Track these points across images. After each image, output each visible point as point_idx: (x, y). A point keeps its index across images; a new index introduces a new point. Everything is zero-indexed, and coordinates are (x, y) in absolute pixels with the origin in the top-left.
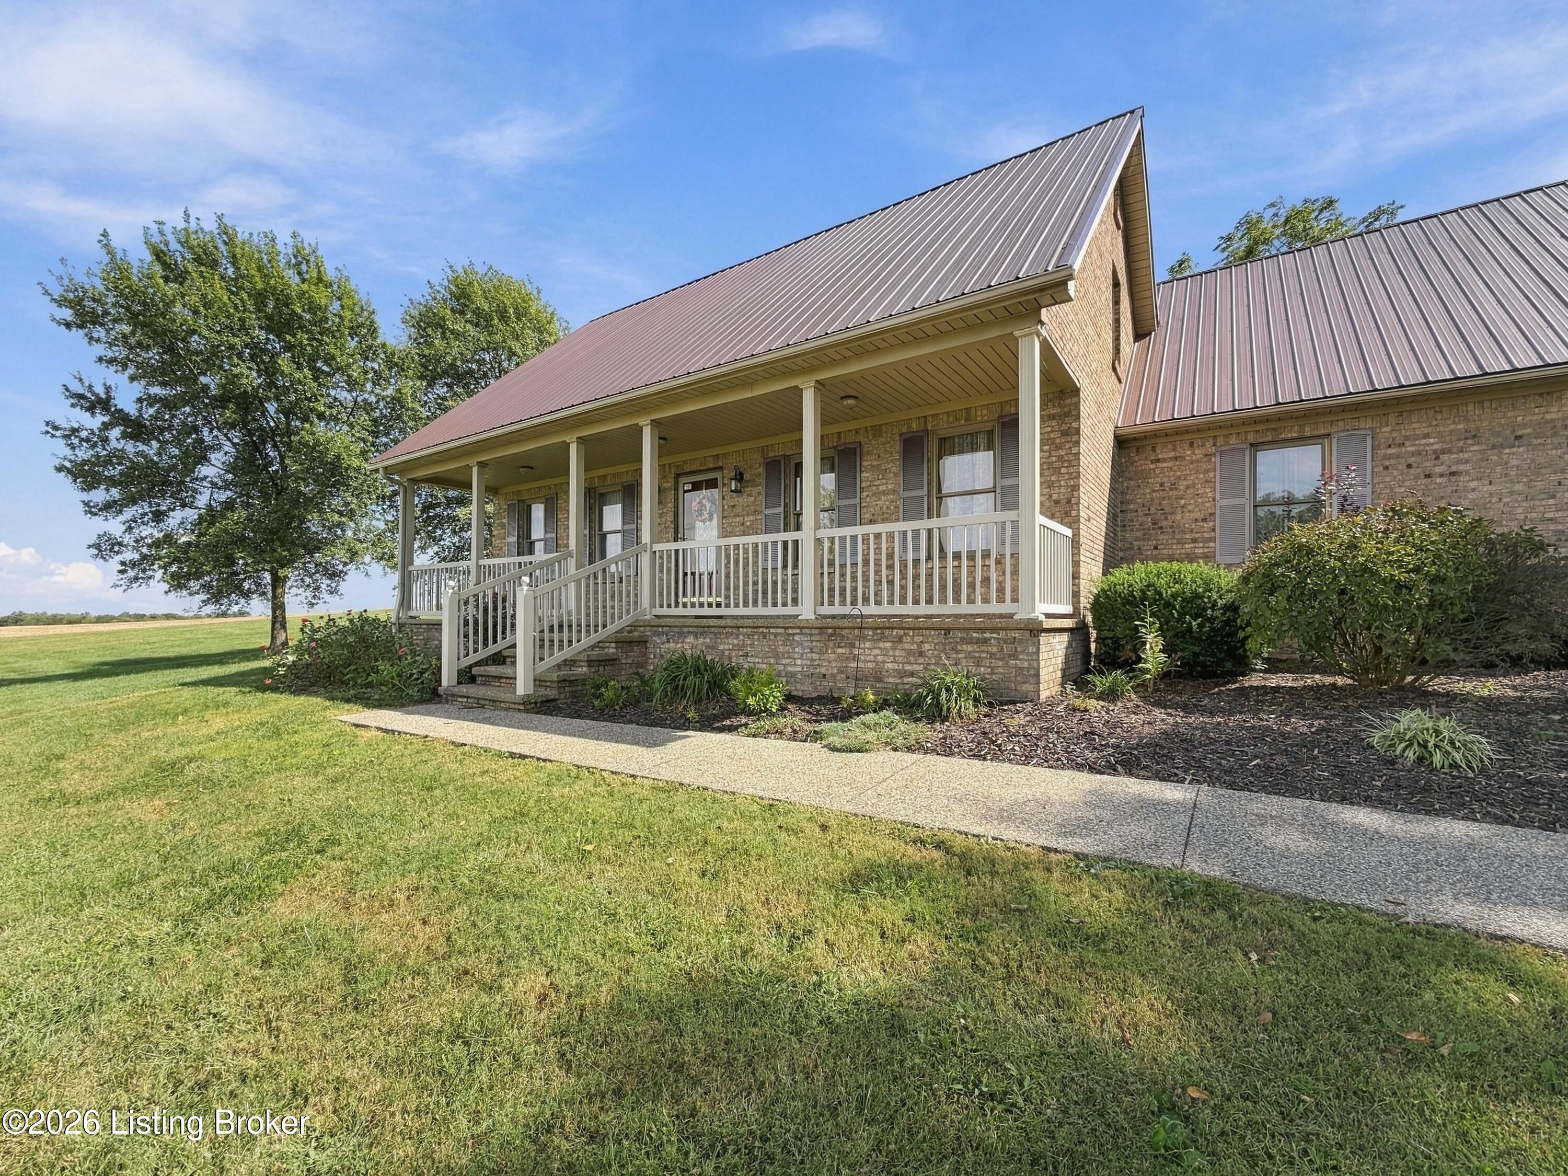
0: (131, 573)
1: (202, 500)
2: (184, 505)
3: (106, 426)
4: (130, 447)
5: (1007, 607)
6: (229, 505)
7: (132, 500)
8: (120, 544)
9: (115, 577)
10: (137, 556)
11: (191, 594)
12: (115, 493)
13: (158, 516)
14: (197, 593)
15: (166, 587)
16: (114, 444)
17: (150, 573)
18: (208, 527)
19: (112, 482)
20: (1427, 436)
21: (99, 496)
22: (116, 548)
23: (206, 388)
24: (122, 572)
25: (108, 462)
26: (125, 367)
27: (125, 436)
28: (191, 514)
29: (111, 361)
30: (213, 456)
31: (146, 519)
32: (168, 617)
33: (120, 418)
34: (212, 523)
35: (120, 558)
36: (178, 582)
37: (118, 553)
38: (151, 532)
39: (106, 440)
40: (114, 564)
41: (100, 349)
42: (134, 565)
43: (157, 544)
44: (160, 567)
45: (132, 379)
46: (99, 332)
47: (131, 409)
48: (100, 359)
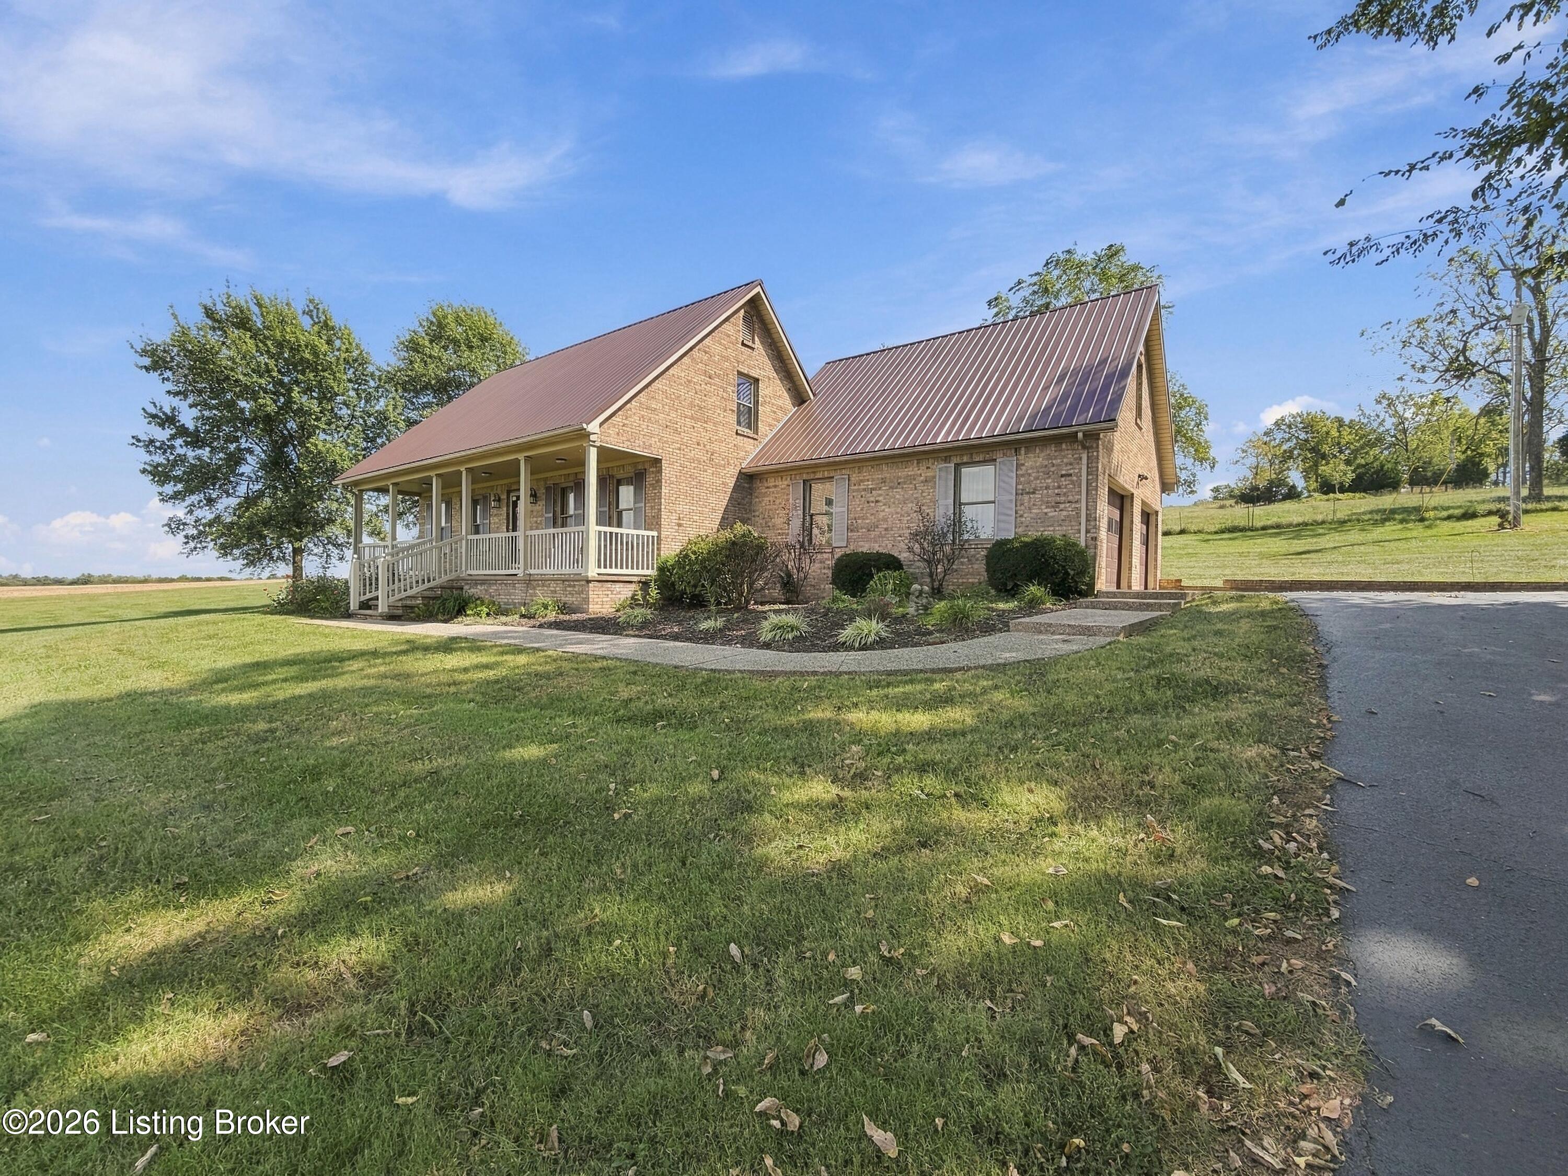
0: (192, 545)
1: (242, 490)
2: (228, 495)
3: (173, 437)
4: (191, 453)
5: (580, 571)
6: (261, 494)
7: (191, 491)
8: (185, 524)
9: (180, 548)
10: (195, 532)
11: (234, 560)
12: (180, 487)
13: (210, 502)
14: (238, 559)
15: (217, 554)
16: (180, 451)
17: (204, 544)
18: (246, 512)
19: (178, 480)
20: (868, 480)
21: (169, 489)
22: (181, 527)
23: (242, 411)
24: (186, 543)
25: (174, 464)
26: (186, 397)
27: (187, 444)
28: (233, 502)
29: (177, 394)
30: (249, 458)
31: (201, 504)
32: (221, 579)
33: (182, 431)
34: (247, 509)
35: (184, 533)
36: (225, 550)
37: (183, 530)
38: (207, 514)
39: (172, 447)
40: (180, 537)
41: (169, 386)
42: (194, 538)
43: (210, 524)
44: (212, 540)
45: (191, 406)
46: (168, 374)
47: (190, 425)
48: (169, 392)
